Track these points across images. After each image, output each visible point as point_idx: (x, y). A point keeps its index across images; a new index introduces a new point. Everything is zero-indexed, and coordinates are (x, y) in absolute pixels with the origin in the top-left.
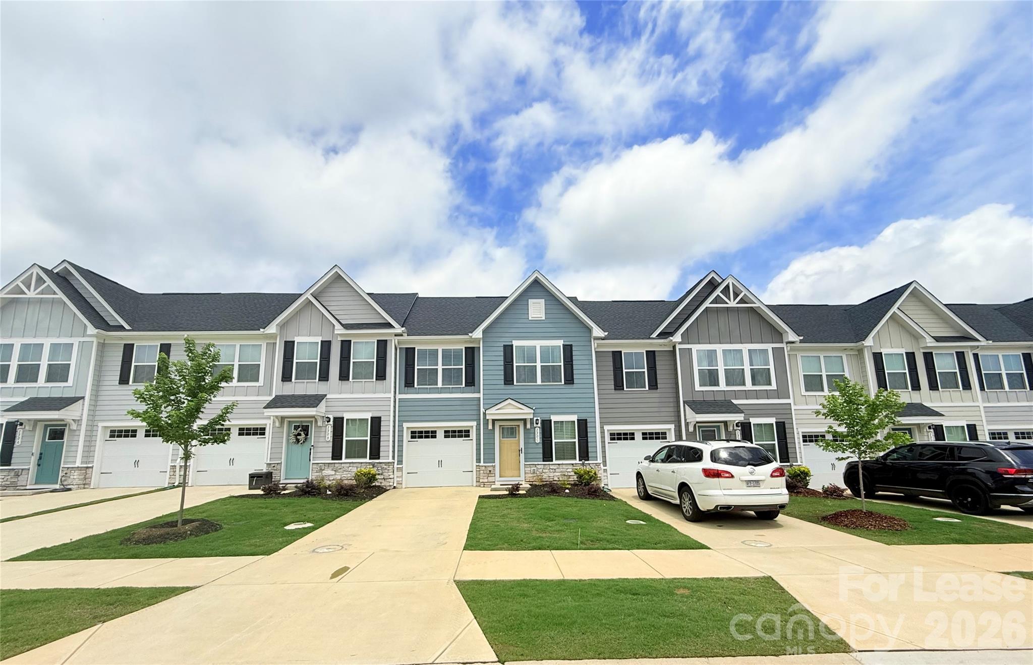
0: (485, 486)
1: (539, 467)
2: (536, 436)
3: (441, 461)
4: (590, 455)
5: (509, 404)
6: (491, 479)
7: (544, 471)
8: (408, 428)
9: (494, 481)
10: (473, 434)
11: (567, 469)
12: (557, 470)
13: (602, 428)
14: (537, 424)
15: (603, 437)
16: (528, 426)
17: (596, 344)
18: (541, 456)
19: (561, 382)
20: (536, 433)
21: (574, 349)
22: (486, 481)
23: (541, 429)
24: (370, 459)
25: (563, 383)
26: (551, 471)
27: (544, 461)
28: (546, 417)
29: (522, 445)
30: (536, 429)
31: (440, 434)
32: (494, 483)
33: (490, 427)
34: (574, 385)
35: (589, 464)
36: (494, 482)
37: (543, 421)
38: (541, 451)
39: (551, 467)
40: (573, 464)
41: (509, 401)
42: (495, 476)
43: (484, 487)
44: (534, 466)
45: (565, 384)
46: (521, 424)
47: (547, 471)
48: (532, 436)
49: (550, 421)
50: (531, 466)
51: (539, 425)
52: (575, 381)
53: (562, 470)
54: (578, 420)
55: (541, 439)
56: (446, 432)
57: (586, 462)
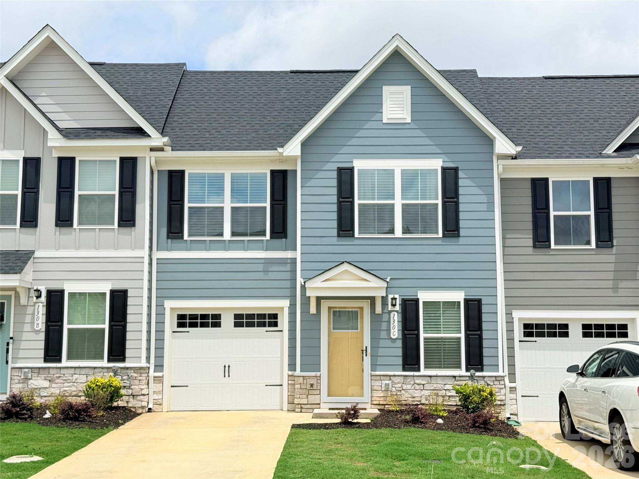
0: (303, 410)
1: (396, 380)
2: (392, 326)
3: (229, 366)
4: (486, 361)
5: (346, 271)
6: (313, 399)
7: (405, 387)
8: (172, 309)
9: (319, 402)
10: (284, 321)
11: (445, 385)
12: (427, 387)
13: (509, 314)
14: (394, 305)
15: (510, 331)
16: (379, 310)
17: (501, 167)
18: (400, 361)
19: (437, 233)
20: (392, 322)
21: (461, 174)
22: (304, 401)
23: (400, 315)
24: (109, 360)
25: (440, 235)
26: (417, 387)
27: (404, 370)
28: (409, 294)
29: (367, 342)
30: (392, 314)
31: (227, 321)
32: (317, 406)
33: (313, 310)
34: (460, 238)
35: (484, 377)
36: (319, 404)
37: (405, 302)
38: (400, 352)
39: (417, 382)
40: (455, 377)
41: (346, 267)
42: (320, 394)
43: (301, 412)
44: (388, 378)
45: (444, 236)
46: (366, 305)
48: (384, 326)
49: (417, 301)
50: (382, 378)
51: (398, 308)
52: (462, 232)
53: (435, 386)
54: (467, 301)
56: (237, 316)
57: (478, 374)
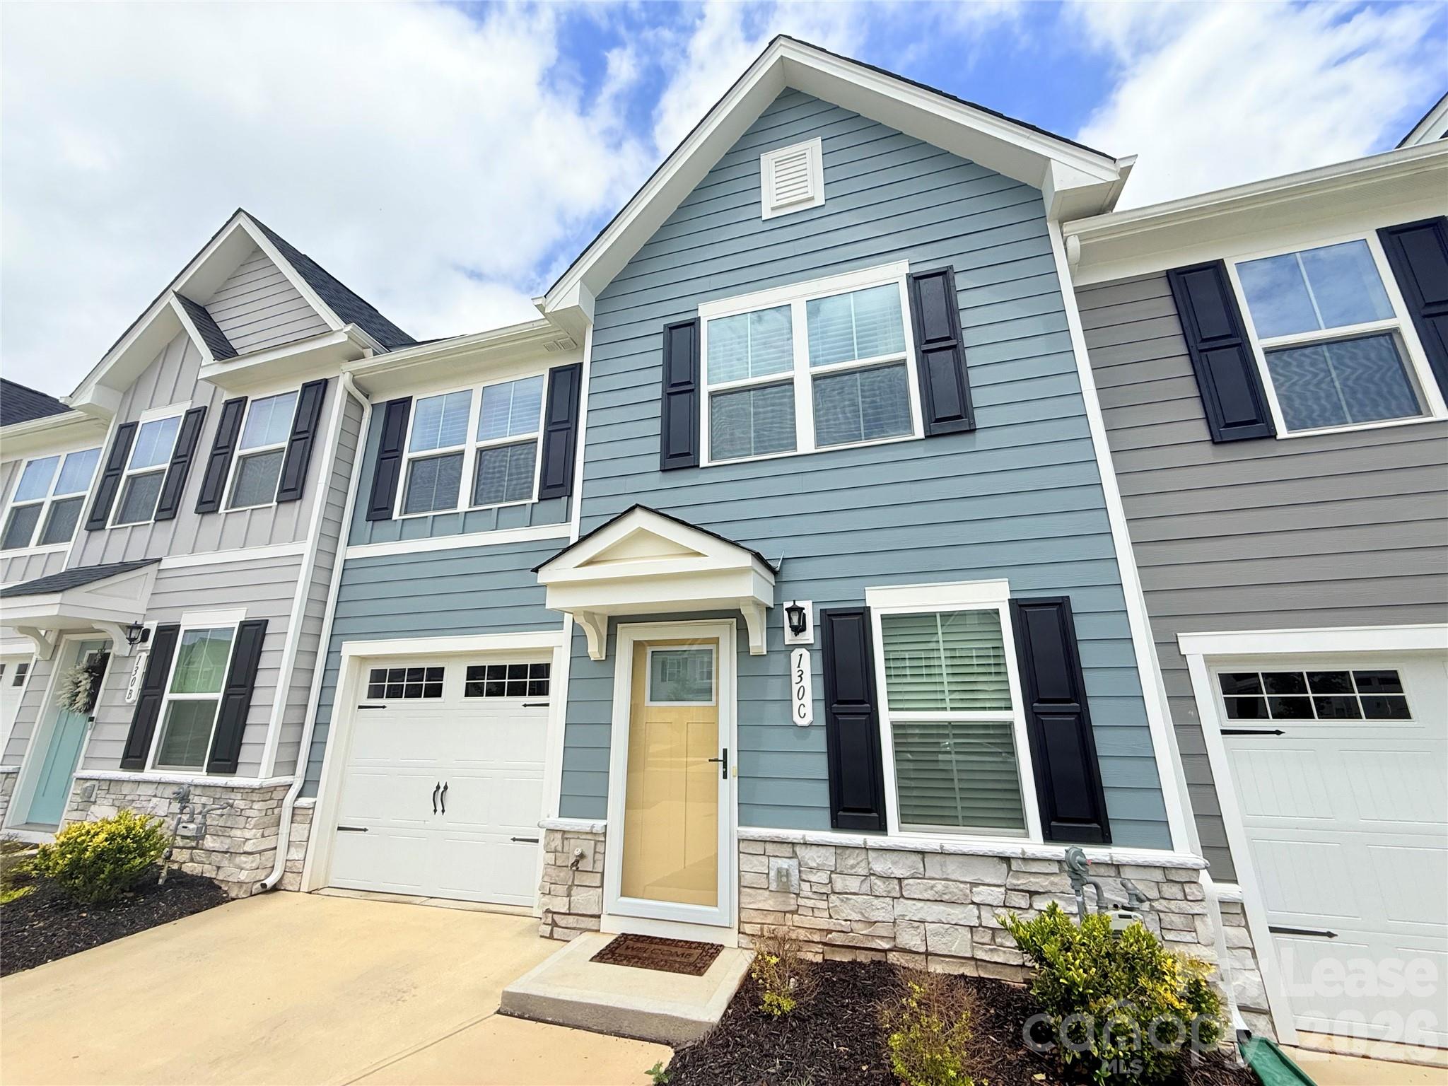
1: (811, 857)
2: (795, 688)
3: (446, 788)
4: (1114, 803)
6: (584, 900)
7: (839, 884)
8: (363, 659)
9: (596, 912)
10: (559, 680)
11: (974, 885)
12: (913, 889)
13: (1167, 647)
14: (799, 629)
16: (758, 642)
18: (821, 795)
20: (795, 678)
21: (960, 282)
22: (562, 904)
23: (819, 656)
25: (919, 432)
26: (880, 887)
27: (837, 825)
28: (840, 596)
30: (795, 655)
31: (454, 681)
33: (595, 650)
34: (978, 434)
35: (1118, 867)
36: (599, 917)
37: (829, 619)
38: (820, 767)
39: (878, 867)
40: (1007, 860)
41: (640, 520)
42: (602, 886)
44: (787, 850)
45: (929, 436)
46: (725, 633)
47: (853, 884)
48: (774, 689)
49: (863, 614)
50: (770, 849)
51: (809, 636)
52: (981, 419)
53: (940, 886)
54: (1017, 606)
55: (822, 706)
56: (472, 671)
57: (1093, 853)
